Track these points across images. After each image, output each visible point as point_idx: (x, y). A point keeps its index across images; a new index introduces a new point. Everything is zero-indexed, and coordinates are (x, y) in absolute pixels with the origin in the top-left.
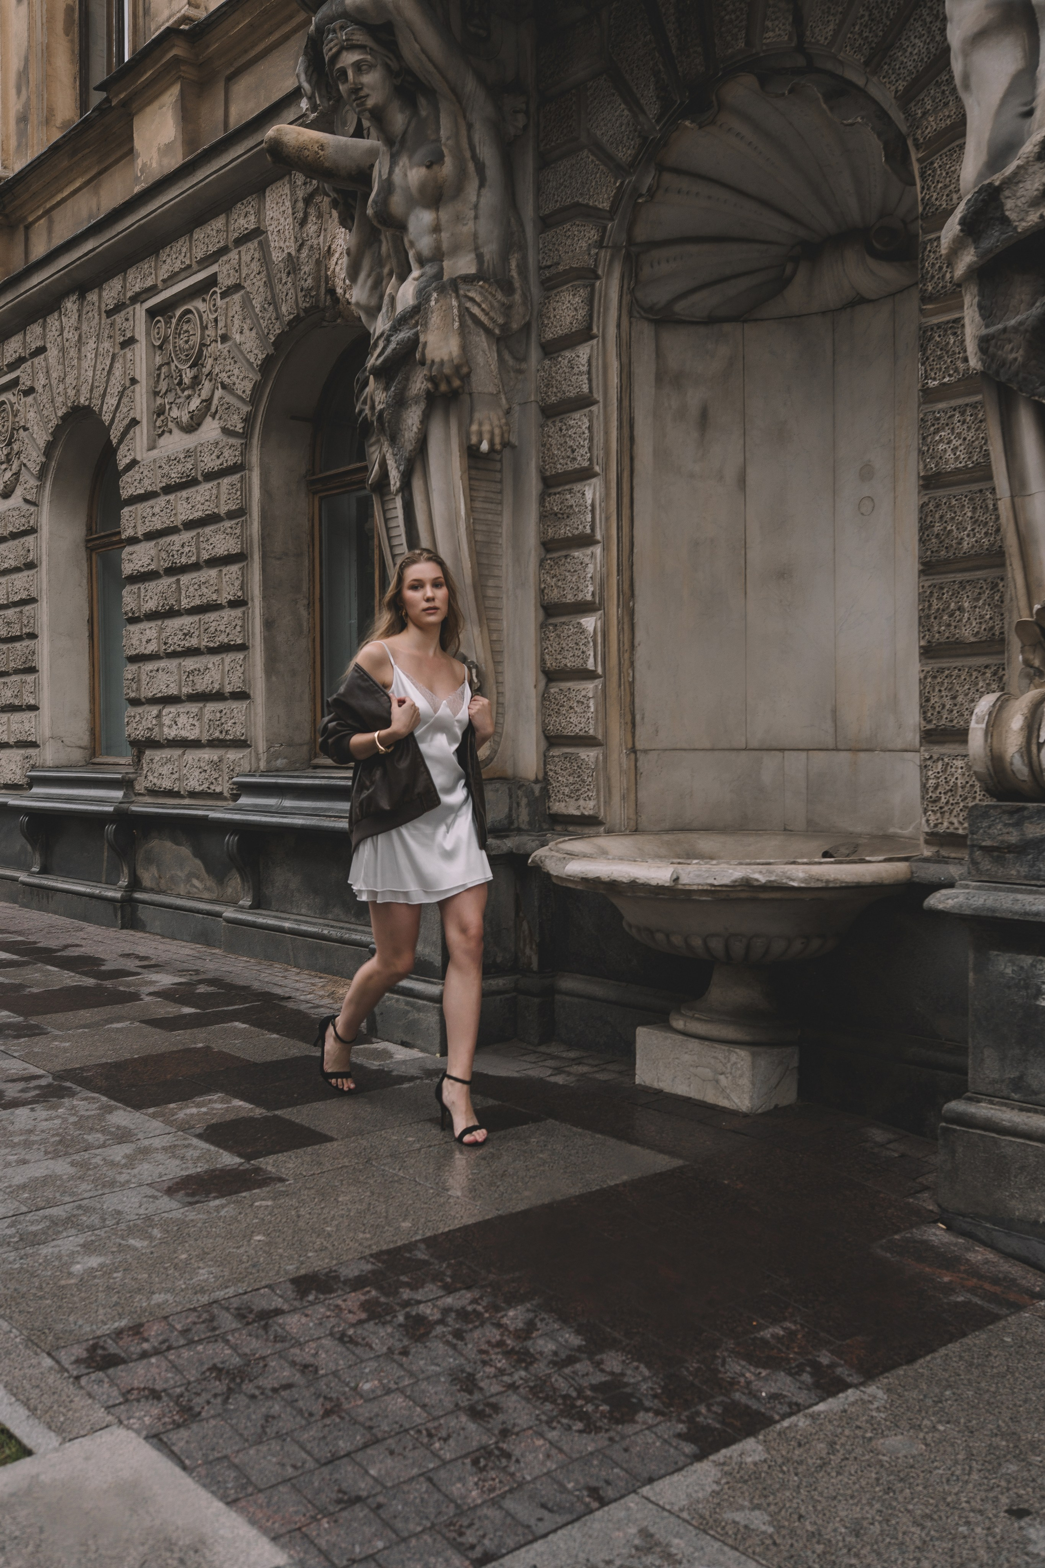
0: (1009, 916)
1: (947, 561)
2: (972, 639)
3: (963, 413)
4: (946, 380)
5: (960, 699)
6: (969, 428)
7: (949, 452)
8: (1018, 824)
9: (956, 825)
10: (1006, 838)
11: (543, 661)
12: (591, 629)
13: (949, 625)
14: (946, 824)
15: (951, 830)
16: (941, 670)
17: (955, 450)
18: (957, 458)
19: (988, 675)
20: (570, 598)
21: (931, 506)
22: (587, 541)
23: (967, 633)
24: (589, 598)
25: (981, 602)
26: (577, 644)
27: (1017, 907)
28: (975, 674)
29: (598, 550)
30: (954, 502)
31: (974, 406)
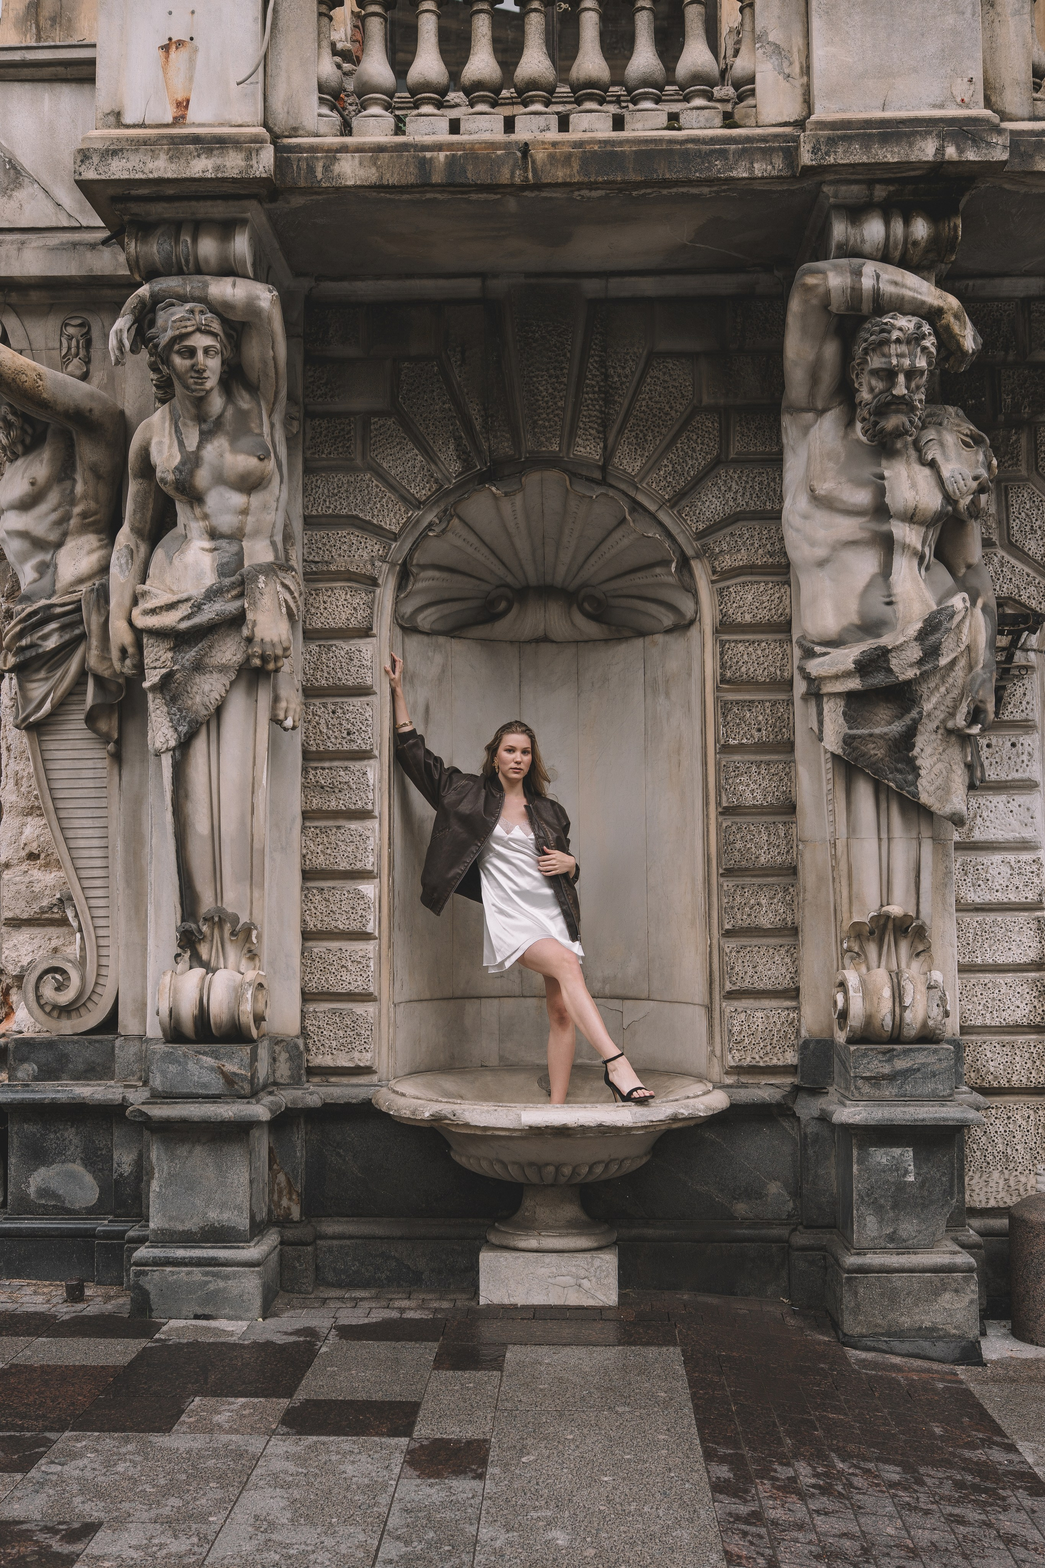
0: (904, 1123)
1: (747, 869)
2: (769, 926)
3: (758, 767)
4: (744, 741)
5: (760, 968)
6: (764, 778)
7: (748, 792)
8: (889, 1060)
9: (758, 1059)
10: (881, 1070)
11: (304, 921)
12: (372, 896)
13: (749, 915)
14: (749, 1059)
15: (754, 1063)
16: (745, 947)
17: (752, 791)
18: (754, 798)
19: (783, 951)
20: (344, 866)
21: (734, 828)
22: (364, 815)
23: (765, 921)
24: (369, 867)
25: (776, 901)
26: (353, 908)
27: (908, 1117)
28: (771, 951)
29: (375, 824)
30: (752, 828)
31: (768, 763)
